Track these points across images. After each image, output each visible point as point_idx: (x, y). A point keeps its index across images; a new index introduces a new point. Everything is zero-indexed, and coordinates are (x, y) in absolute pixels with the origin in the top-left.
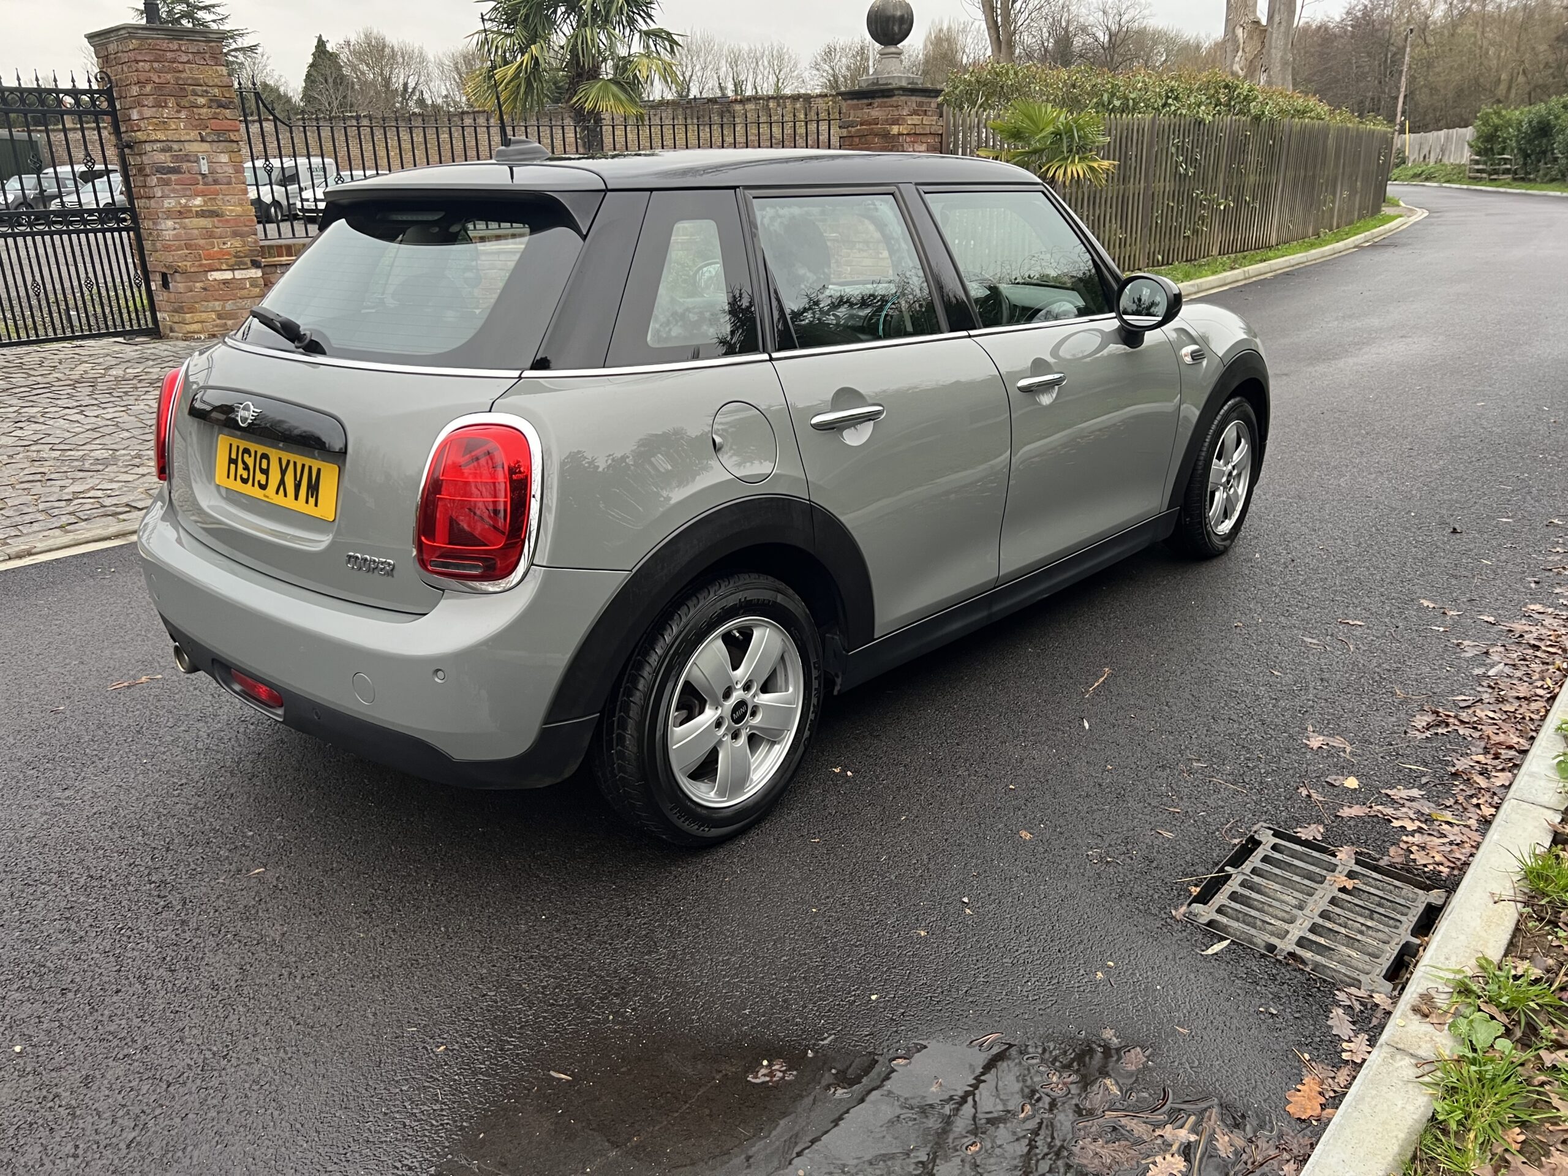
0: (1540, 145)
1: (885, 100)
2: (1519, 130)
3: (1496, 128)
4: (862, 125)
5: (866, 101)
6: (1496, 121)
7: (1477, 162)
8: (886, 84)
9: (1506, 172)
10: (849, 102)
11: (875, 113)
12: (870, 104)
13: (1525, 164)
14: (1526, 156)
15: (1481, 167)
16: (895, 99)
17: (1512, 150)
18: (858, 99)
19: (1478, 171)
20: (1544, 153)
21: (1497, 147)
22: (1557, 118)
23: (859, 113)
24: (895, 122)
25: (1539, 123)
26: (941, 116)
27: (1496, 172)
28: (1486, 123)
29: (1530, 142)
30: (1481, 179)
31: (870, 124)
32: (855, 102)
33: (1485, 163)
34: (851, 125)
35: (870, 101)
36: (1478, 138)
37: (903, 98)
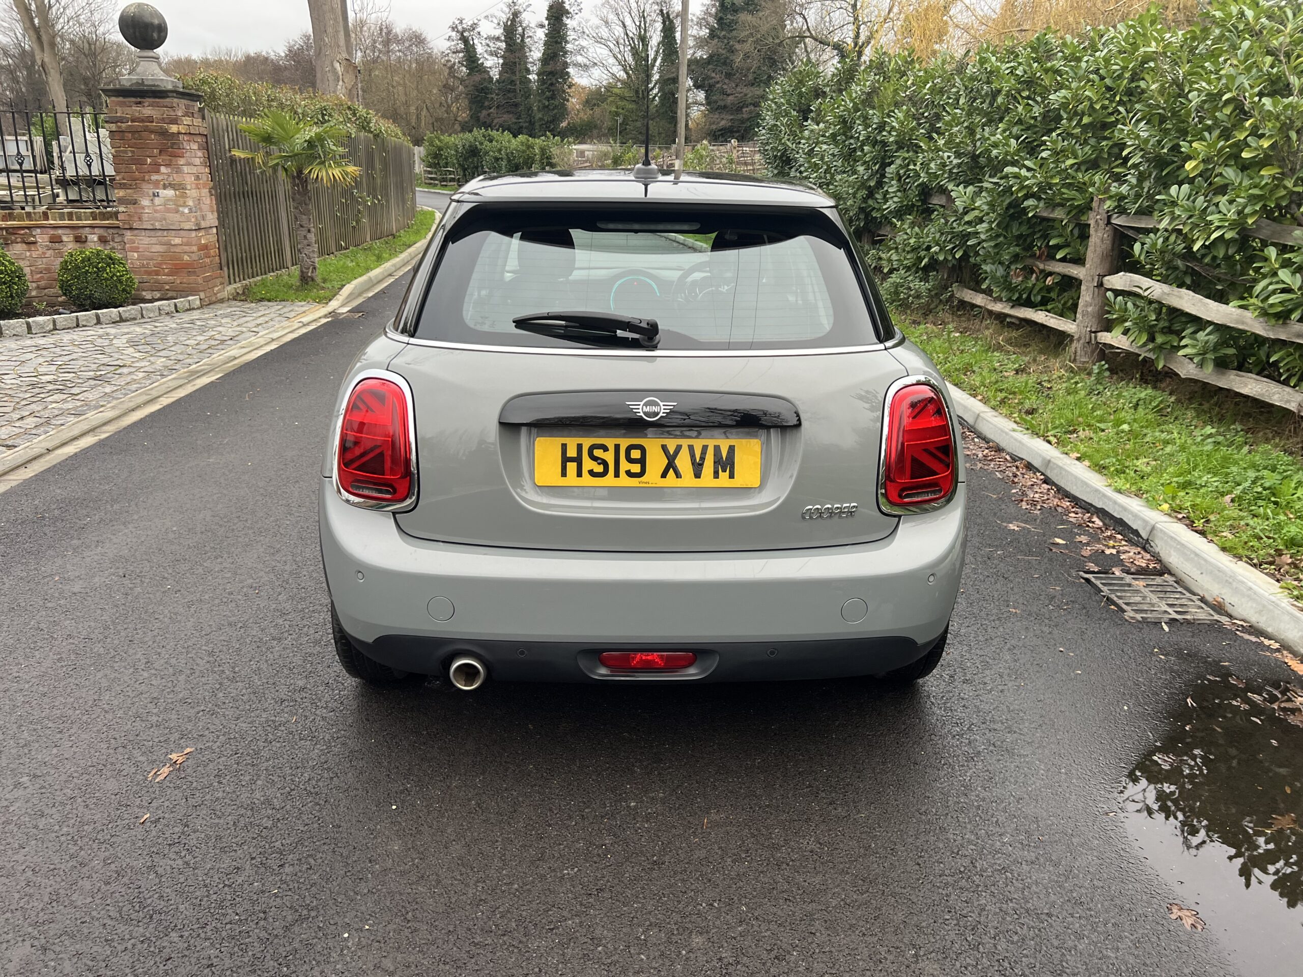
0: (472, 162)
1: (157, 100)
2: (456, 151)
3: (440, 149)
4: (133, 121)
5: (133, 99)
6: (439, 143)
7: (430, 173)
8: (154, 86)
9: (452, 180)
10: (113, 99)
11: (147, 111)
12: (140, 103)
13: (465, 175)
14: (465, 170)
15: (433, 176)
16: (168, 100)
17: (454, 165)
18: (124, 96)
19: (431, 179)
20: (477, 168)
21: (442, 163)
22: (481, 144)
23: (128, 110)
24: (175, 121)
25: (470, 146)
26: (203, 118)
27: (444, 180)
28: (431, 144)
29: (466, 159)
30: (436, 185)
31: (143, 121)
32: (121, 99)
33: (436, 174)
34: (121, 120)
35: (139, 100)
36: (429, 155)
37: (175, 100)
